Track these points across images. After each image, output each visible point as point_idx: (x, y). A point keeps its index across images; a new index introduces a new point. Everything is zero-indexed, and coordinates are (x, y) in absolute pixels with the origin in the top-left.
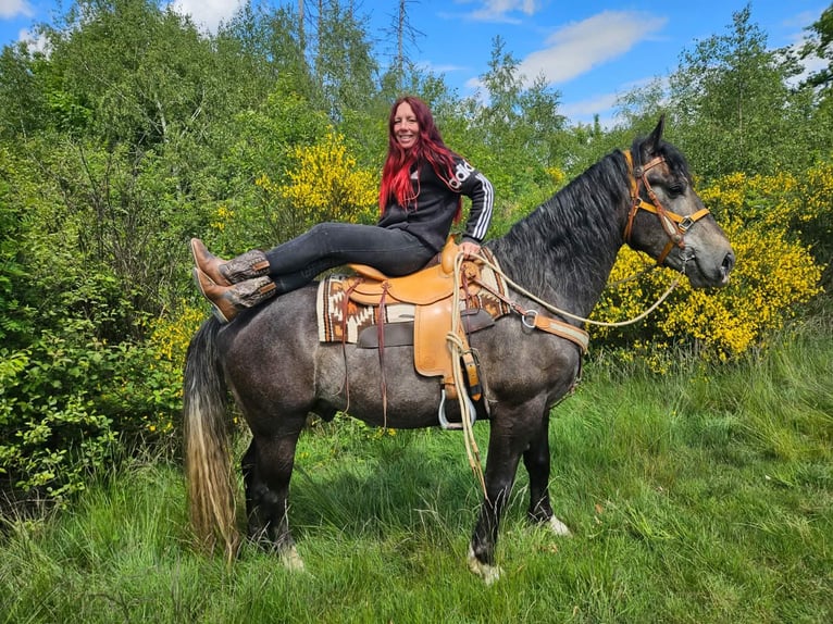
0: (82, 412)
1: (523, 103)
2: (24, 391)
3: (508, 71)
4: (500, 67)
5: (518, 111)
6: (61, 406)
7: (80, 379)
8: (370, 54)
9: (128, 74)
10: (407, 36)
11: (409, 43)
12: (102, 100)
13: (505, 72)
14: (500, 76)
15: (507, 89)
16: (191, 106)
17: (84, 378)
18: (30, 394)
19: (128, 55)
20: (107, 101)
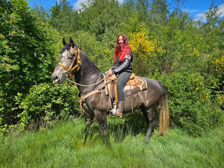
0: (60, 101)
1: (219, 22)
2: (49, 94)
3: (215, 11)
4: (212, 10)
5: (217, 25)
6: (56, 99)
7: (62, 93)
8: (167, 8)
9: (99, 16)
10: (181, 2)
11: (181, 5)
12: (92, 22)
13: (214, 12)
14: (212, 13)
15: (214, 17)
16: (113, 24)
17: (63, 93)
18: (50, 95)
19: (100, 11)
20: (93, 23)
